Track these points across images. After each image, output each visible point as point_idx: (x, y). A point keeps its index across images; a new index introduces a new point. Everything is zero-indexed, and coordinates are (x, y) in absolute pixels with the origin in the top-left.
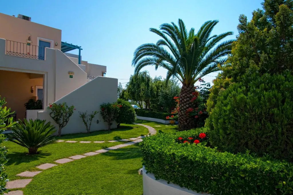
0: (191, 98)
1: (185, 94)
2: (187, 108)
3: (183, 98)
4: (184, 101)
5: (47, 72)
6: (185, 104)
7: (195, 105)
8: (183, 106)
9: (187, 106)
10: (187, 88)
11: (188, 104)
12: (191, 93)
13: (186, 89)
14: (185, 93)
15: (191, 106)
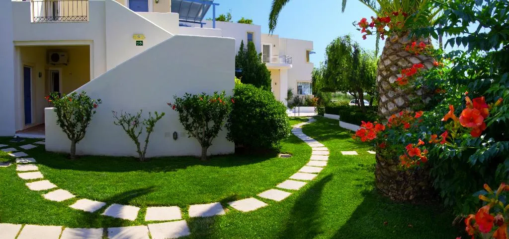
0: (412, 72)
1: (391, 57)
2: (401, 109)
3: (385, 73)
4: (389, 82)
5: (93, 41)
6: (391, 95)
7: (428, 99)
8: (386, 103)
9: (400, 102)
10: (401, 36)
11: (403, 96)
12: (413, 55)
13: (397, 42)
14: (391, 54)
15: (412, 103)
